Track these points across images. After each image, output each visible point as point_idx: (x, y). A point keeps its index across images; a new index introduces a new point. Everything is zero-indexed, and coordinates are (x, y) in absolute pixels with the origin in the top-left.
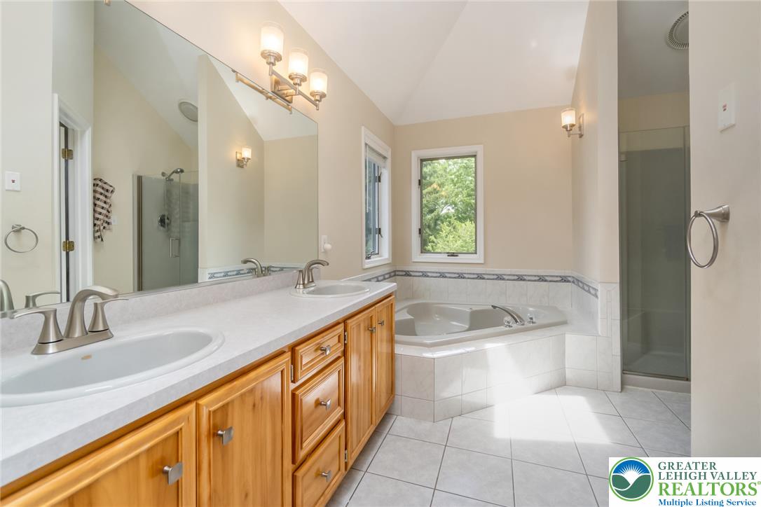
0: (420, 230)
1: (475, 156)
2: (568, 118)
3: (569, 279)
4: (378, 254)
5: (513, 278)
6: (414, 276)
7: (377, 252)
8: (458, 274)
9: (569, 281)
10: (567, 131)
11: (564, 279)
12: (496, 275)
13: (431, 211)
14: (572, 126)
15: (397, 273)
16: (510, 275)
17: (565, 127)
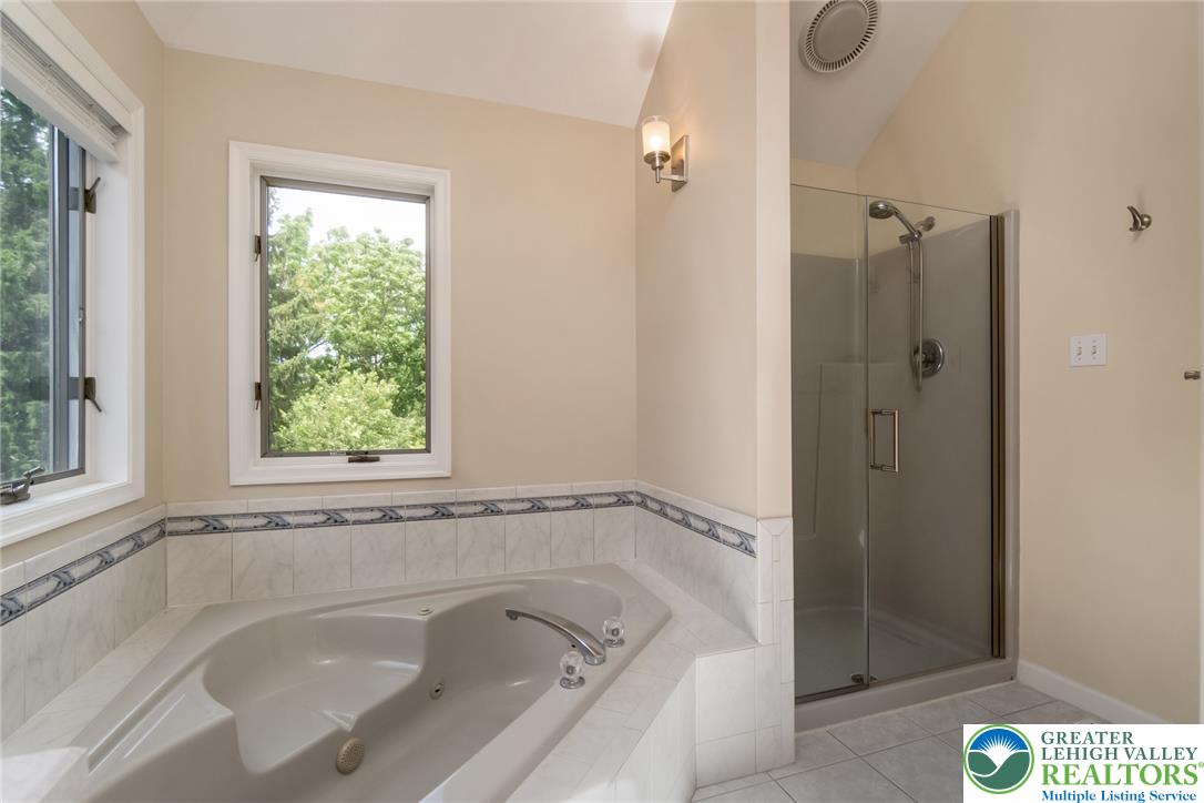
0: (258, 387)
1: (426, 199)
2: (656, 140)
3: (632, 497)
4: (81, 470)
5: (518, 506)
6: (237, 530)
7: (74, 465)
8: (380, 509)
9: (630, 503)
10: (655, 169)
11: (622, 500)
12: (482, 503)
13: (289, 353)
14: (665, 157)
15: (170, 527)
16: (513, 500)
17: (650, 159)
